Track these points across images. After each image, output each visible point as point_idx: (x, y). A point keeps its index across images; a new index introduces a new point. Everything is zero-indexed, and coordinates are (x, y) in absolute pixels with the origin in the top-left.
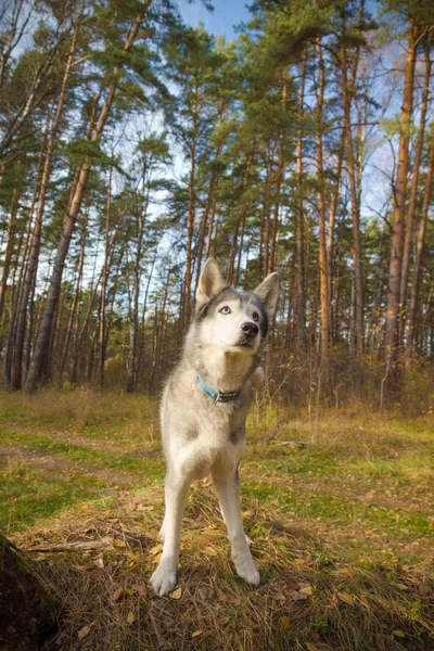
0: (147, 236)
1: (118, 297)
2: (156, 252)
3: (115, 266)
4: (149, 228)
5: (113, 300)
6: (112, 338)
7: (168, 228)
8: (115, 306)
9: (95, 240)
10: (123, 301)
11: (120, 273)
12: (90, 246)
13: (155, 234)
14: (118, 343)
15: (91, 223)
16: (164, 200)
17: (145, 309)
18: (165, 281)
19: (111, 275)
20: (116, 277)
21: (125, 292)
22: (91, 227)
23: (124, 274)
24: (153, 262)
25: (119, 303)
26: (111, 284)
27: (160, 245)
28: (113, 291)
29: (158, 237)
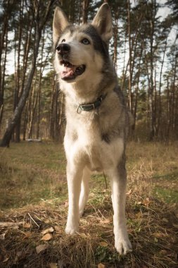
0: (159, 33)
1: (141, 79)
2: (166, 43)
3: (138, 58)
4: (160, 27)
5: (139, 81)
6: (139, 106)
7: (174, 24)
8: (140, 85)
9: (122, 42)
10: (145, 81)
11: (142, 62)
12: (120, 46)
13: (164, 31)
14: (143, 110)
15: (120, 31)
16: (166, 4)
17: (161, 85)
18: (174, 63)
19: (136, 64)
20: (139, 65)
21: (145, 75)
22: (120, 33)
23: (144, 62)
24: (164, 52)
25: (143, 83)
26: (136, 70)
27: (168, 38)
28: (138, 75)
29: (167, 32)
